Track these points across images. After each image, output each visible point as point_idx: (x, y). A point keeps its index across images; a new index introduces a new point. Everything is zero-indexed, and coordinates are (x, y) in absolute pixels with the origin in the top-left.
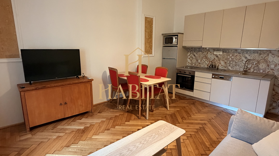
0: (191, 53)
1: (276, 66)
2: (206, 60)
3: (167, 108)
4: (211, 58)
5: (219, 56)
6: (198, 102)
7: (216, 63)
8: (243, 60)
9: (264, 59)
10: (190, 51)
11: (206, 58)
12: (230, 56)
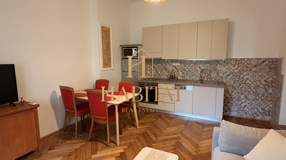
0: (150, 65)
1: (223, 74)
2: (166, 72)
3: (136, 127)
4: (170, 69)
5: (177, 67)
6: (164, 114)
7: (175, 73)
8: (198, 70)
9: (214, 69)
10: (150, 63)
11: (166, 69)
12: (187, 67)
